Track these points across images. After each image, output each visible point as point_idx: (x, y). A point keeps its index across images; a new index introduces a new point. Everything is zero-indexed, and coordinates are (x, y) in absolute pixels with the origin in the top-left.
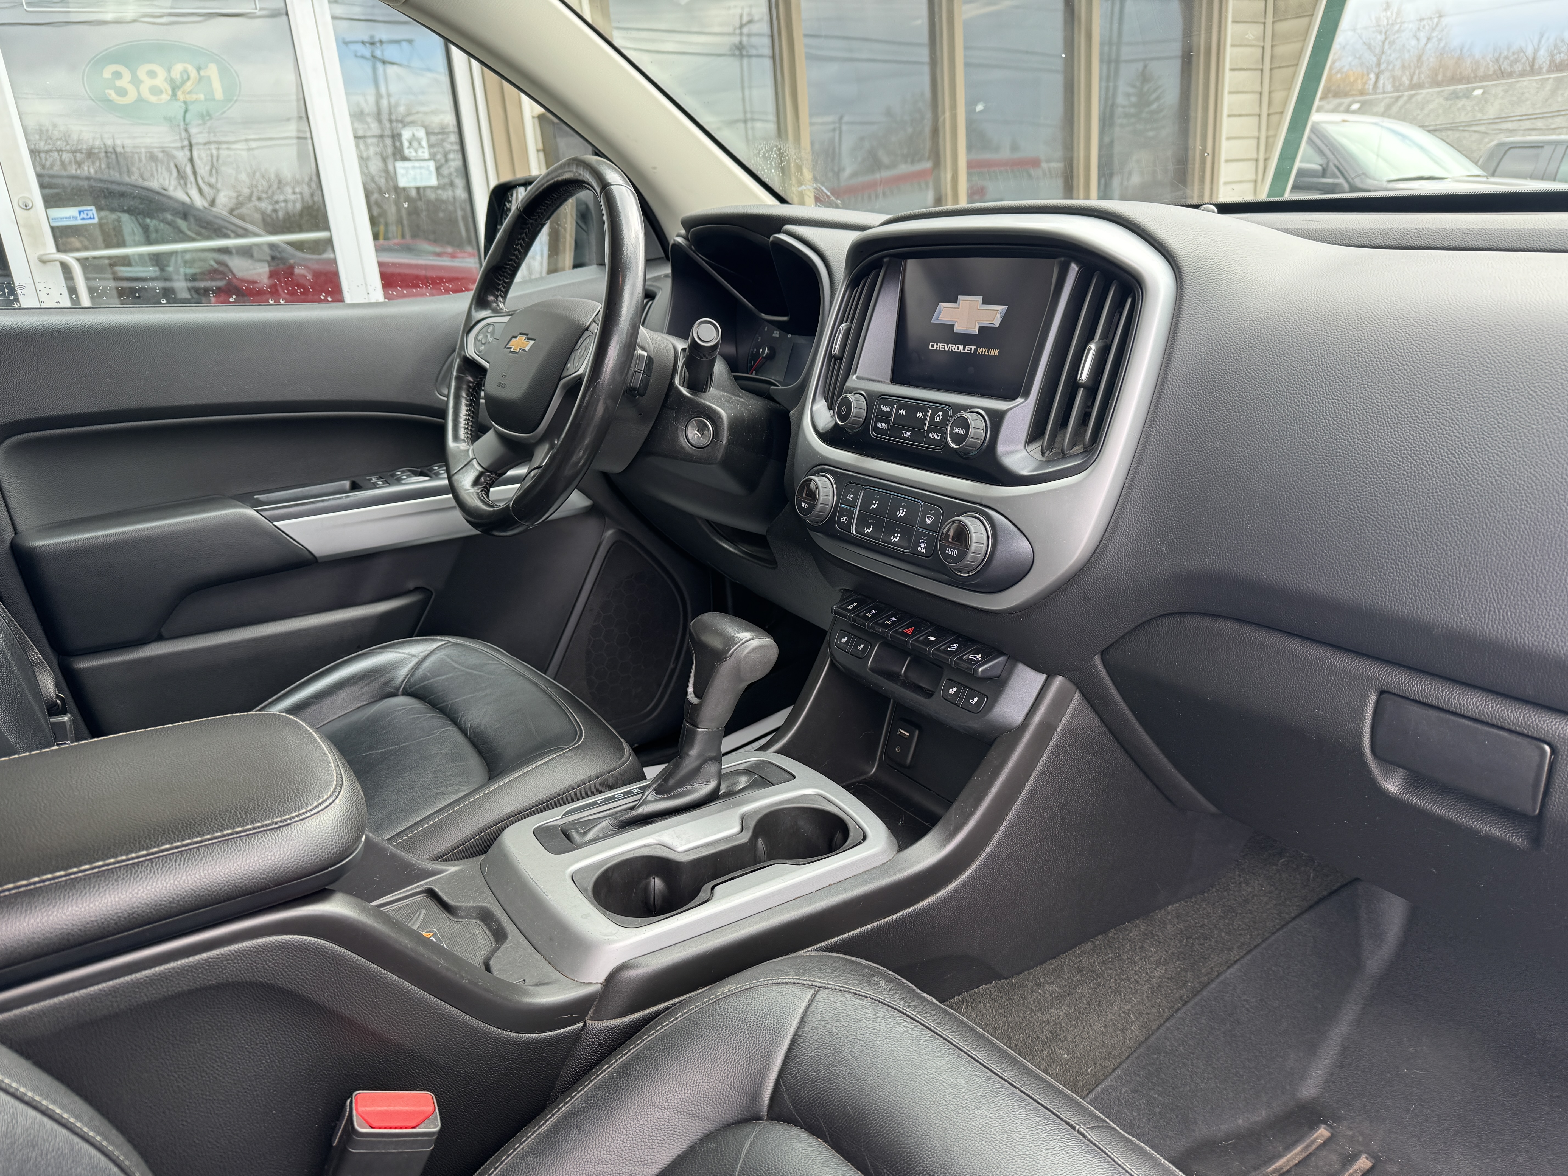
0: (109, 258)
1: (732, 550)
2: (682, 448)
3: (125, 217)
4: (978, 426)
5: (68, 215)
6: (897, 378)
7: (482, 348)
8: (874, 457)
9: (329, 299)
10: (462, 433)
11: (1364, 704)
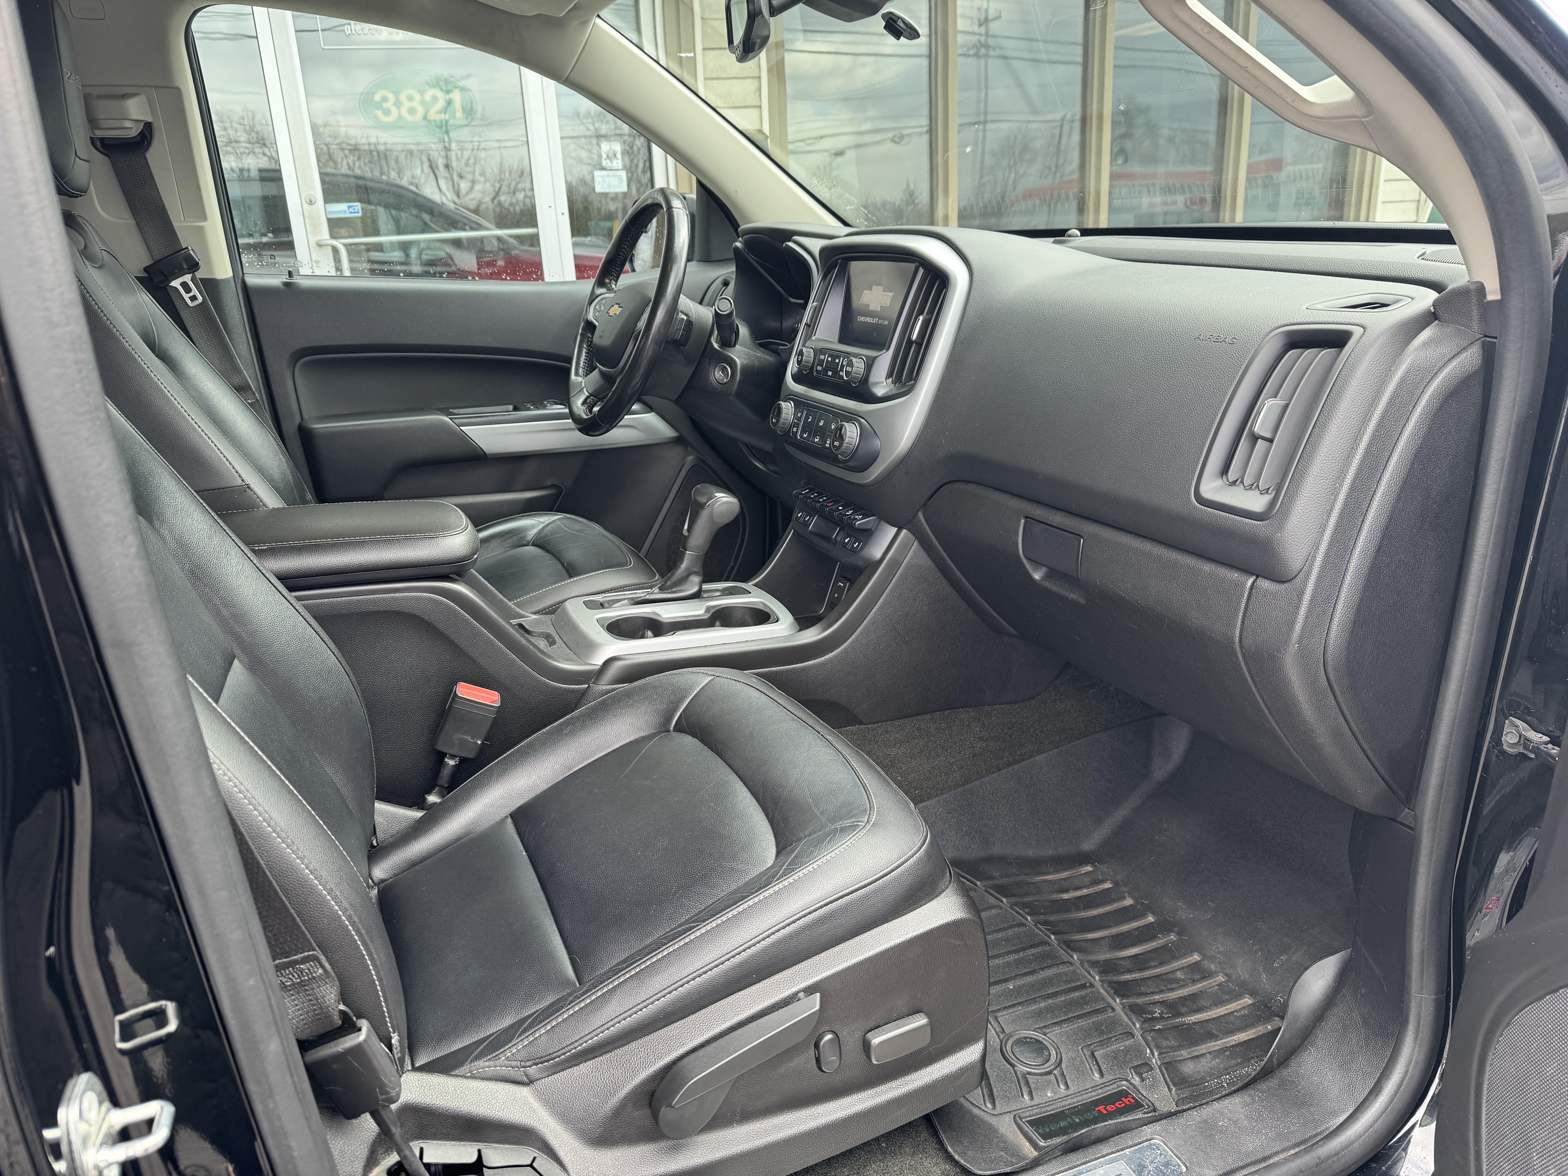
0: (366, 244)
1: (761, 467)
2: (711, 383)
3: (381, 209)
4: (859, 366)
5: (339, 210)
6: (842, 340)
7: (597, 314)
8: (815, 389)
9: (508, 278)
10: (581, 371)
11: (1018, 526)
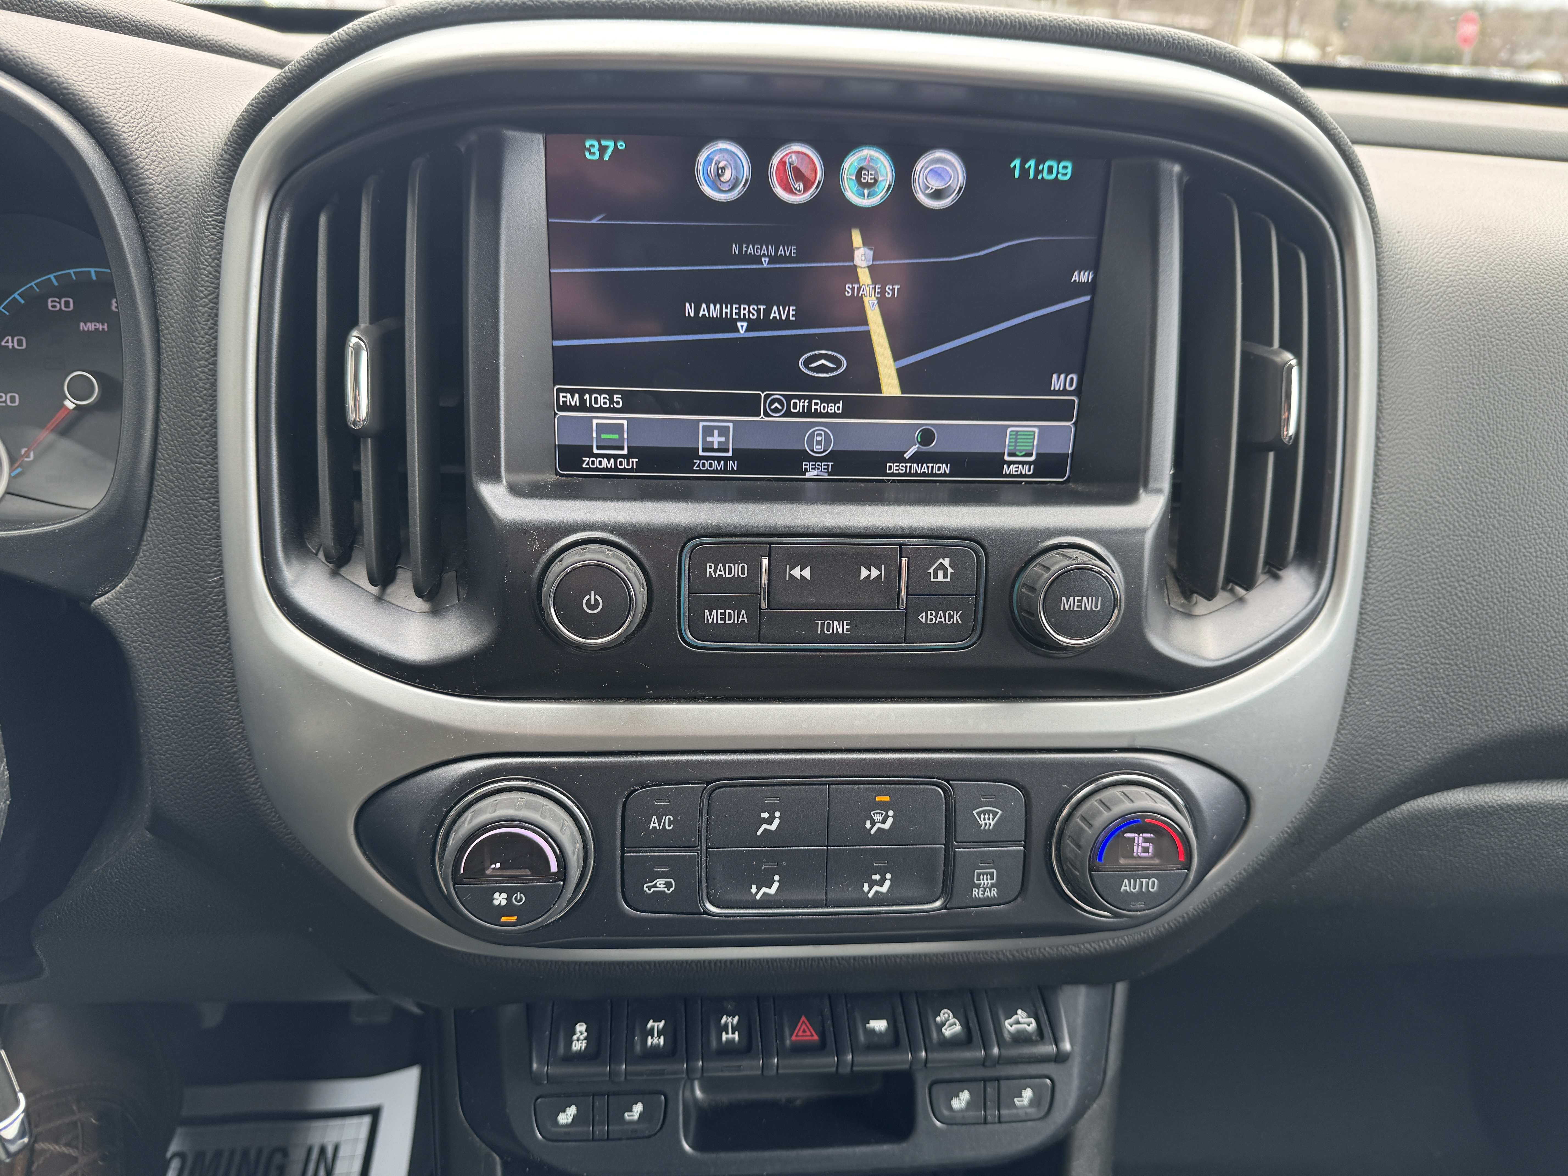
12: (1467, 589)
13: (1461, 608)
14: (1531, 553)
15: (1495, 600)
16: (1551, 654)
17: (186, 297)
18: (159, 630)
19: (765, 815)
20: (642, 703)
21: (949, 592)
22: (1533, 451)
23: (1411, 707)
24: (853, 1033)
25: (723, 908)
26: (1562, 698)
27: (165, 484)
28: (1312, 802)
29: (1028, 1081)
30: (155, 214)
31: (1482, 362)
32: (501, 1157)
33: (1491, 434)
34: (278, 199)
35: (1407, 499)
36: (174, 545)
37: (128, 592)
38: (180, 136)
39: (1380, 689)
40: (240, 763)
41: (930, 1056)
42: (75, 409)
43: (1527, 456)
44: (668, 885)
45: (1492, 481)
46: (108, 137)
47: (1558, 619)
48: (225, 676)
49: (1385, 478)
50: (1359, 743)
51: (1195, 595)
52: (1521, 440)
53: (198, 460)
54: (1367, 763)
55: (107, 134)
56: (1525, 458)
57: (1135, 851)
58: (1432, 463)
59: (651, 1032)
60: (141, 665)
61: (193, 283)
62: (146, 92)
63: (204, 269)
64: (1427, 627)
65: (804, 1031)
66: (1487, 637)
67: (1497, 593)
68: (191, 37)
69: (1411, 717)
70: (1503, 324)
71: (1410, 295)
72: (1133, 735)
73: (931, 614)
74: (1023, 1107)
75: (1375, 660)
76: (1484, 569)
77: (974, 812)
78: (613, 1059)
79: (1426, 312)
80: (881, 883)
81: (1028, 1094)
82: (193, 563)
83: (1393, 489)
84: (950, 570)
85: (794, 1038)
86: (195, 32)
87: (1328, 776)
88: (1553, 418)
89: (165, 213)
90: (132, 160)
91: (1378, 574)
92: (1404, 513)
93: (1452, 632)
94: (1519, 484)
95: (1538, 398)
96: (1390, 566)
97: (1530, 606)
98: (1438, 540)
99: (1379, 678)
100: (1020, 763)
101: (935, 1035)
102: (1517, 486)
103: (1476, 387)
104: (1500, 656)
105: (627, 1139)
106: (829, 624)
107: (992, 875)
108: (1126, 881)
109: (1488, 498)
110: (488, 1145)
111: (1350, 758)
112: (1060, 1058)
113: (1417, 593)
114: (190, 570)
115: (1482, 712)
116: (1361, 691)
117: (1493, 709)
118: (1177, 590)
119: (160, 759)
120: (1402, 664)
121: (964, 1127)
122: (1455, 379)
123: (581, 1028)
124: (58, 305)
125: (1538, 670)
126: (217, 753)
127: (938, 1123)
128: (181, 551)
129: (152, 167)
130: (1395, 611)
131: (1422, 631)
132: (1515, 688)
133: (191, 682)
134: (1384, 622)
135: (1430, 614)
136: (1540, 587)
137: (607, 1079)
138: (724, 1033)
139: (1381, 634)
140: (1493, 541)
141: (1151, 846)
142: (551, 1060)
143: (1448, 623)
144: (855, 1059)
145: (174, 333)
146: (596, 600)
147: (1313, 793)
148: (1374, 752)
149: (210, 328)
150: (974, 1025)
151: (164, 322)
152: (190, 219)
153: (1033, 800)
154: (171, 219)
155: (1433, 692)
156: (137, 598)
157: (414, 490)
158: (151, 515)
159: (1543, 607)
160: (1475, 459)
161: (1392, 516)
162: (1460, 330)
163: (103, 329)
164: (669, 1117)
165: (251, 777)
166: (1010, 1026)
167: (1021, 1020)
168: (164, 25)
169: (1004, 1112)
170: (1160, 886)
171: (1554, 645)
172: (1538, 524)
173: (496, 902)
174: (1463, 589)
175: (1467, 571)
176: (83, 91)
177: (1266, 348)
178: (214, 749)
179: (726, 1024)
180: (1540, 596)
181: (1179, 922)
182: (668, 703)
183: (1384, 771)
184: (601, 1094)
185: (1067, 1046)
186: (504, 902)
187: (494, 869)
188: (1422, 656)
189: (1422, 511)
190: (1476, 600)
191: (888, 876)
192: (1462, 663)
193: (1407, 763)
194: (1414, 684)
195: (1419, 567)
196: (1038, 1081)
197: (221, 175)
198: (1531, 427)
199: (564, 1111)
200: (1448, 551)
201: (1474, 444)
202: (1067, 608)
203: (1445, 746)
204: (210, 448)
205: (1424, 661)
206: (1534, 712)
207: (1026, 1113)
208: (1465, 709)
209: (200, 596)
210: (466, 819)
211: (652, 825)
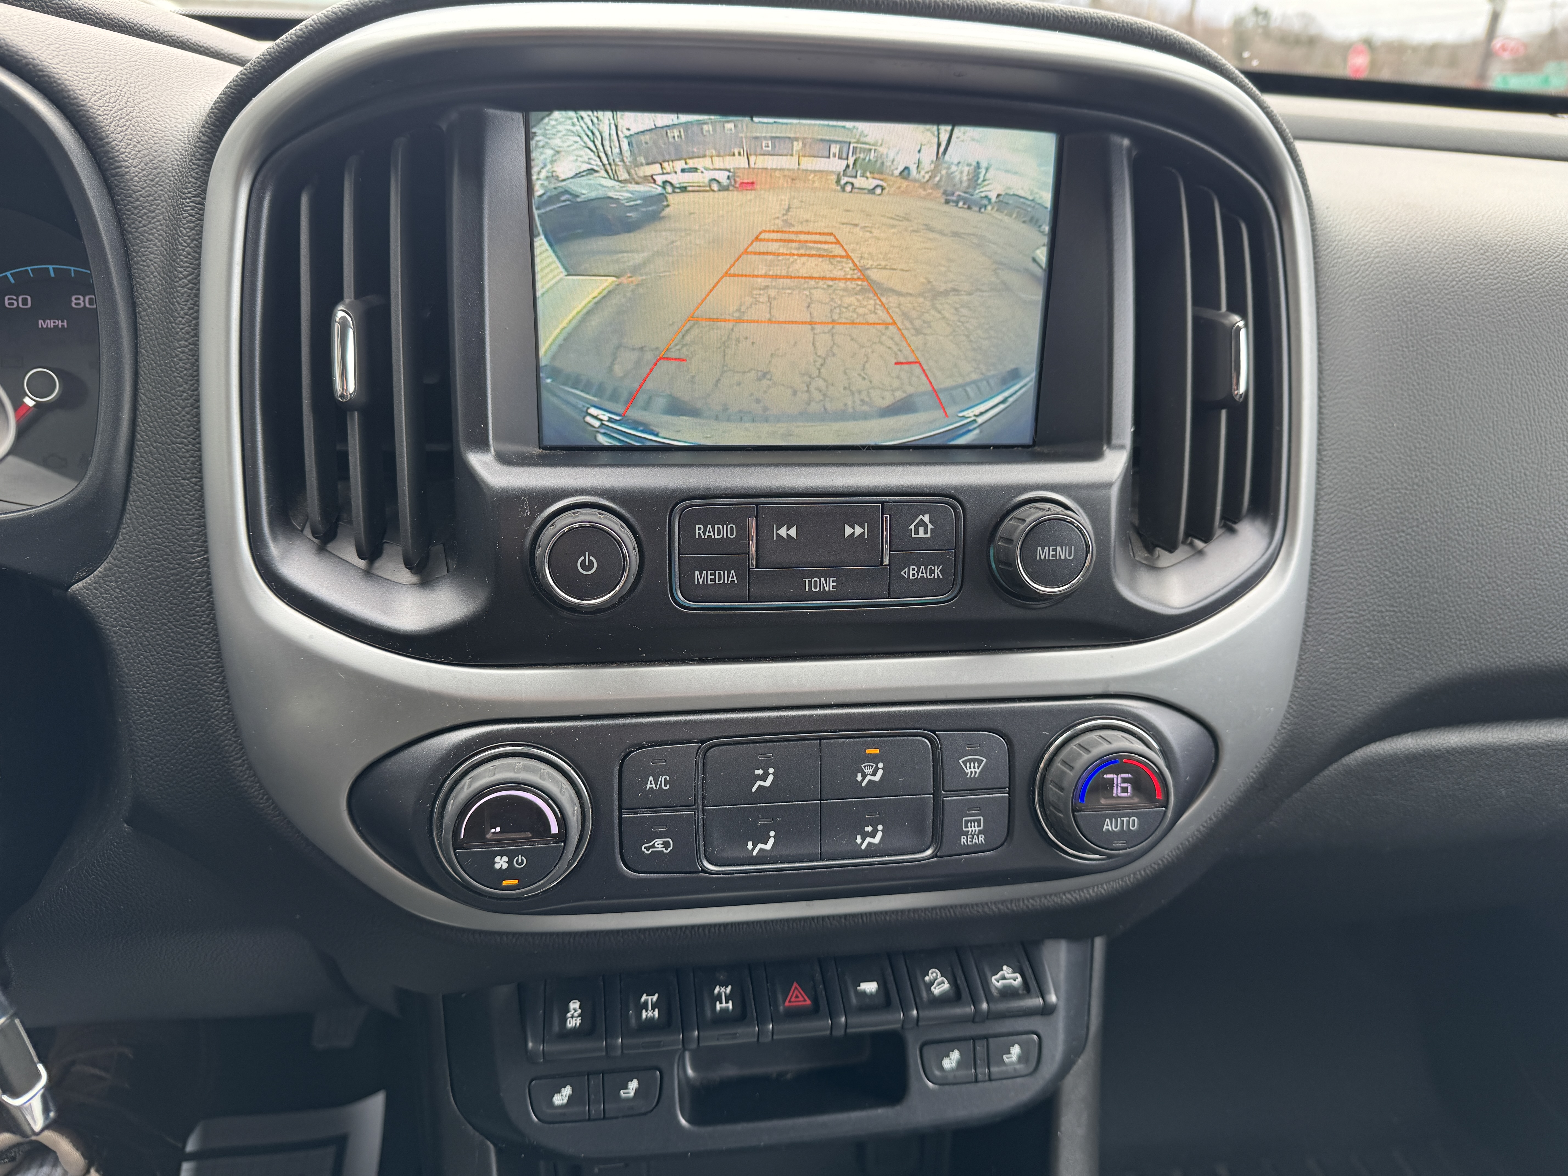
12: (1407, 539)
13: (1402, 558)
14: (1463, 504)
15: (1433, 550)
16: (1486, 599)
17: (164, 278)
18: (140, 614)
19: (760, 772)
20: (635, 666)
21: (930, 548)
22: (1460, 408)
23: (1361, 654)
24: (845, 996)
25: (720, 866)
26: (1498, 640)
27: (144, 466)
28: (1275, 747)
29: (1015, 1037)
30: (131, 197)
31: (1410, 326)
32: (495, 1145)
33: (1421, 393)
34: (260, 178)
35: (1348, 455)
36: (154, 526)
37: (108, 576)
38: (154, 121)
39: (1332, 636)
40: (226, 745)
41: (921, 1014)
42: (34, 406)
43: (1454, 413)
44: (666, 845)
45: (1424, 437)
46: (84, 119)
47: (1490, 566)
48: (209, 657)
49: (1329, 435)
50: (1315, 689)
51: (1158, 549)
52: (1449, 398)
53: (178, 440)
54: (1323, 708)
55: (83, 116)
56: (1453, 416)
57: (1115, 791)
58: (1369, 421)
59: (645, 1006)
60: (120, 649)
61: (171, 264)
62: (119, 78)
63: (183, 250)
64: (1372, 576)
65: (797, 997)
66: (1427, 585)
67: (1434, 543)
68: (153, 32)
69: (1362, 663)
70: (1426, 291)
71: (1341, 265)
72: (1107, 681)
73: (914, 570)
74: (1012, 1063)
75: (1326, 609)
76: (1421, 520)
77: (960, 761)
78: (609, 1034)
79: (1357, 281)
80: (873, 835)
81: (1016, 1050)
82: (174, 544)
83: (1335, 446)
84: (930, 526)
85: (787, 1004)
86: (157, 28)
87: (1288, 722)
88: (1476, 377)
89: (141, 195)
90: (108, 143)
91: (1325, 526)
92: (1346, 468)
93: (1395, 580)
94: (1449, 439)
95: (1462, 359)
96: (1336, 519)
97: (1465, 554)
98: (1378, 493)
99: (1331, 626)
100: (1003, 711)
101: (924, 995)
102: (1447, 441)
103: (1405, 349)
104: (1439, 602)
105: (624, 1117)
106: (816, 582)
107: (979, 821)
108: (1108, 820)
109: (1421, 453)
110: (482, 1134)
111: (1307, 704)
112: (1047, 1011)
113: (1361, 544)
114: (172, 551)
115: (1426, 656)
116: (1315, 639)
117: (1436, 653)
118: (1140, 544)
119: (142, 745)
120: (1351, 612)
121: (955, 1087)
122: (1386, 342)
123: (574, 1005)
124: (15, 303)
125: (1475, 614)
126: (202, 736)
127: (930, 1084)
128: (161, 532)
129: (128, 150)
130: (1343, 562)
131: (1368, 581)
132: (1455, 632)
133: (174, 664)
134: (1333, 572)
135: (1375, 564)
136: (1473, 536)
137: (604, 1054)
138: (718, 1003)
139: (1331, 584)
140: (1428, 493)
141: (1129, 786)
142: (547, 1037)
143: (1390, 572)
144: (849, 1021)
145: (152, 314)
146: (591, 562)
147: (1275, 738)
148: (1329, 698)
149: (190, 309)
150: (961, 981)
151: (142, 304)
152: (166, 201)
153: (1016, 747)
154: (147, 201)
155: (1380, 638)
156: (117, 582)
157: (402, 462)
158: (131, 497)
159: (1477, 554)
160: (1408, 417)
161: (1335, 472)
162: (1388, 297)
163: (63, 326)
164: (664, 1092)
165: (237, 759)
166: (996, 982)
167: (1007, 976)
168: (127, 19)
169: (994, 1069)
170: (1140, 824)
171: (1489, 590)
172: (1468, 476)
173: (497, 866)
174: (1403, 539)
175: (1406, 523)
176: (58, 74)
177: (1214, 312)
178: (198, 732)
179: (720, 994)
180: (1473, 544)
181: (1154, 869)
182: (660, 665)
183: (1339, 716)
184: (596, 1073)
185: (1053, 998)
186: (505, 866)
187: (494, 833)
188: (1369, 604)
189: (1362, 467)
190: (1415, 550)
191: (880, 827)
192: (1406, 610)
193: (1360, 708)
194: (1363, 631)
195: (1362, 519)
196: (1024, 1037)
197: (199, 157)
198: (1457, 386)
199: (559, 1092)
200: (1387, 503)
201: (1406, 403)
202: (1043, 558)
203: (1394, 690)
204: (191, 428)
205: (1371, 609)
206: (1473, 655)
207: (1015, 1070)
208: (1411, 654)
209: (183, 577)
210: (464, 785)
211: (649, 785)
